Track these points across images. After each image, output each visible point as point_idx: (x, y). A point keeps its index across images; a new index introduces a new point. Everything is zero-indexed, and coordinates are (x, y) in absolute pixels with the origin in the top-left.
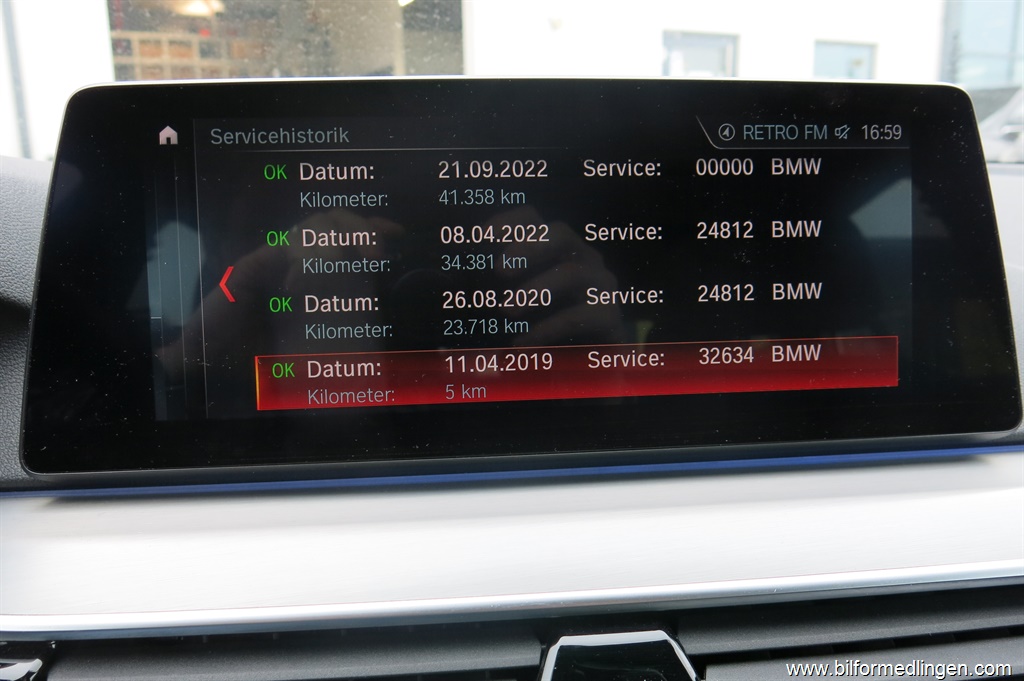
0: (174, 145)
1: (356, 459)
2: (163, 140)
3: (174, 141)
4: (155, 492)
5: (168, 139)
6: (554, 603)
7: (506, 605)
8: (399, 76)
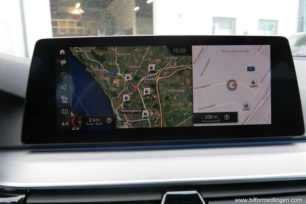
0: (64, 55)
1: (112, 141)
2: (61, 53)
3: (64, 53)
4: (57, 150)
5: (62, 53)
6: (165, 182)
7: (152, 183)
8: (135, 35)
